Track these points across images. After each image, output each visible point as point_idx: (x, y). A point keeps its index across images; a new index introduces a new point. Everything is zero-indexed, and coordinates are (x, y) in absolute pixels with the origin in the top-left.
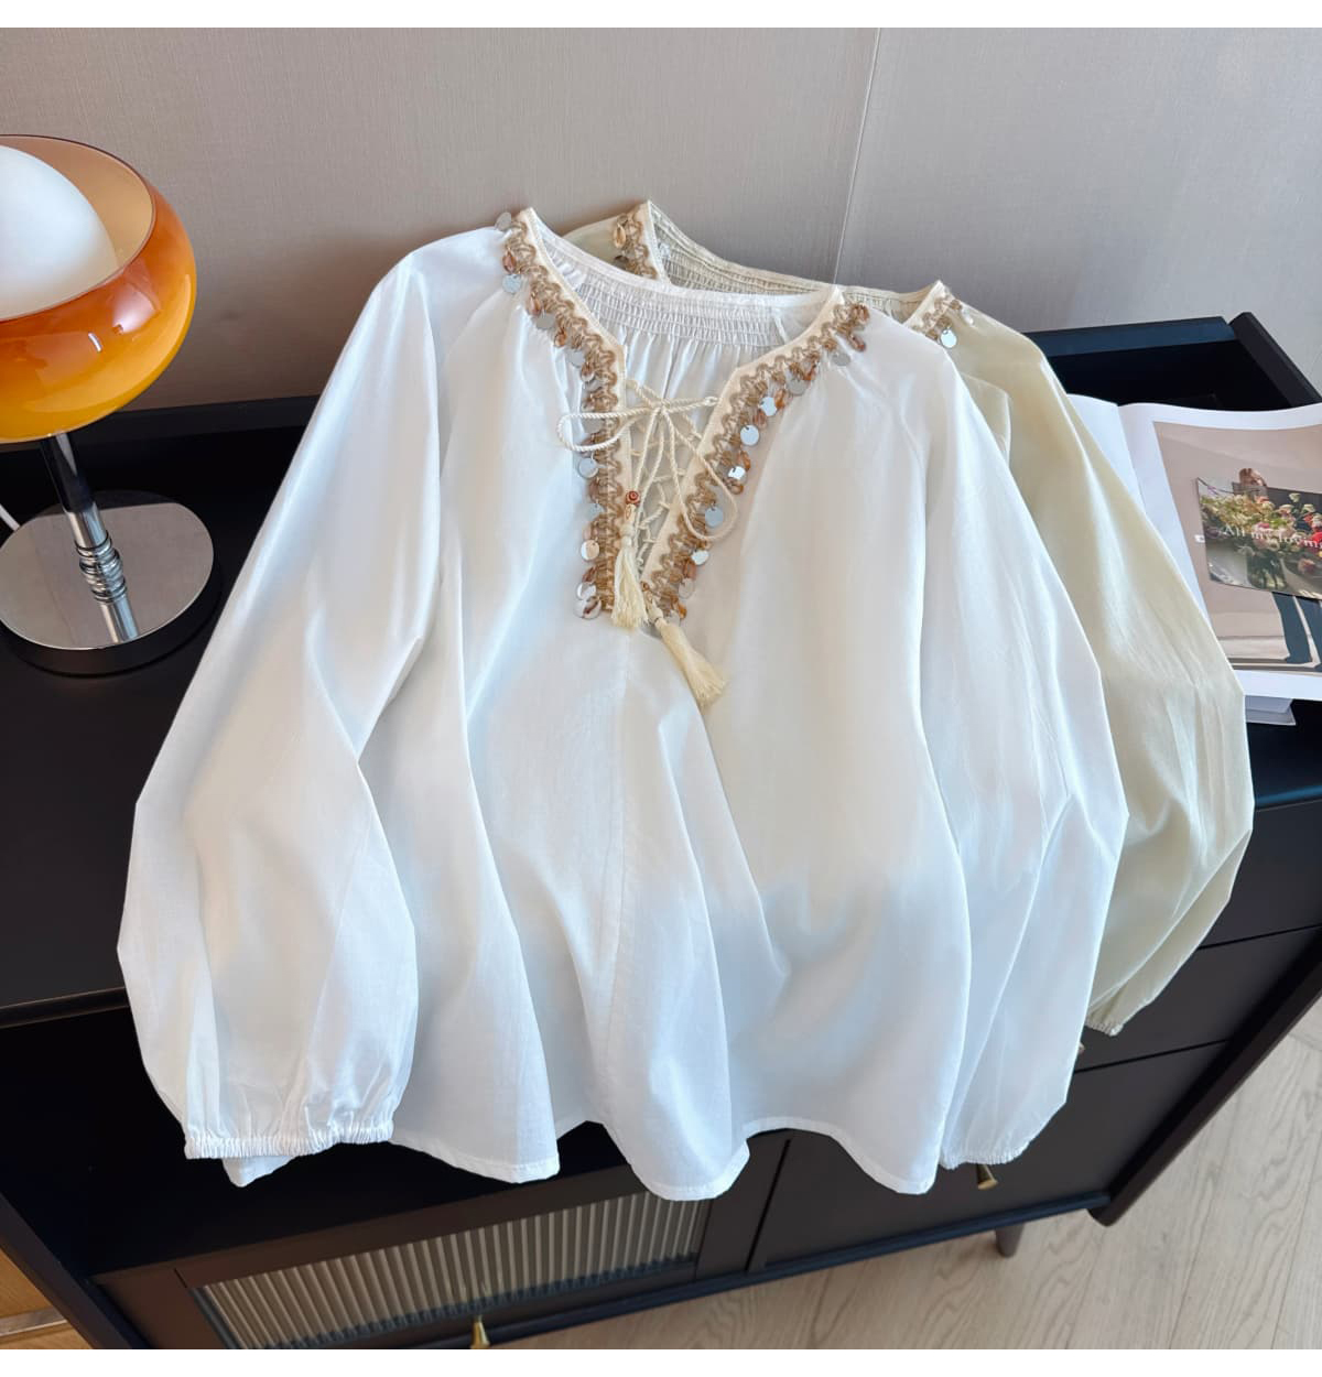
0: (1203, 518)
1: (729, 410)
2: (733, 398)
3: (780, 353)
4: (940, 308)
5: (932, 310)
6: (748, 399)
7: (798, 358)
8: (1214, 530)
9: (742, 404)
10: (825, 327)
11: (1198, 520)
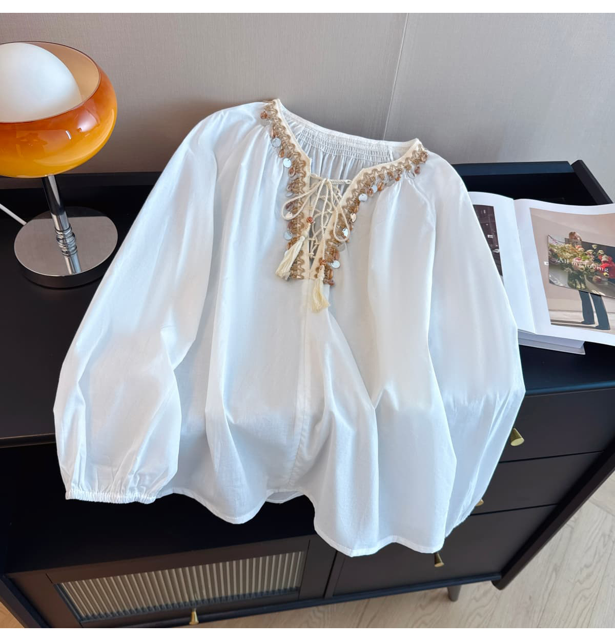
0: (549, 254)
2: (359, 182)
3: (384, 166)
6: (366, 184)
8: (554, 259)
9: (362, 185)
11: (546, 255)
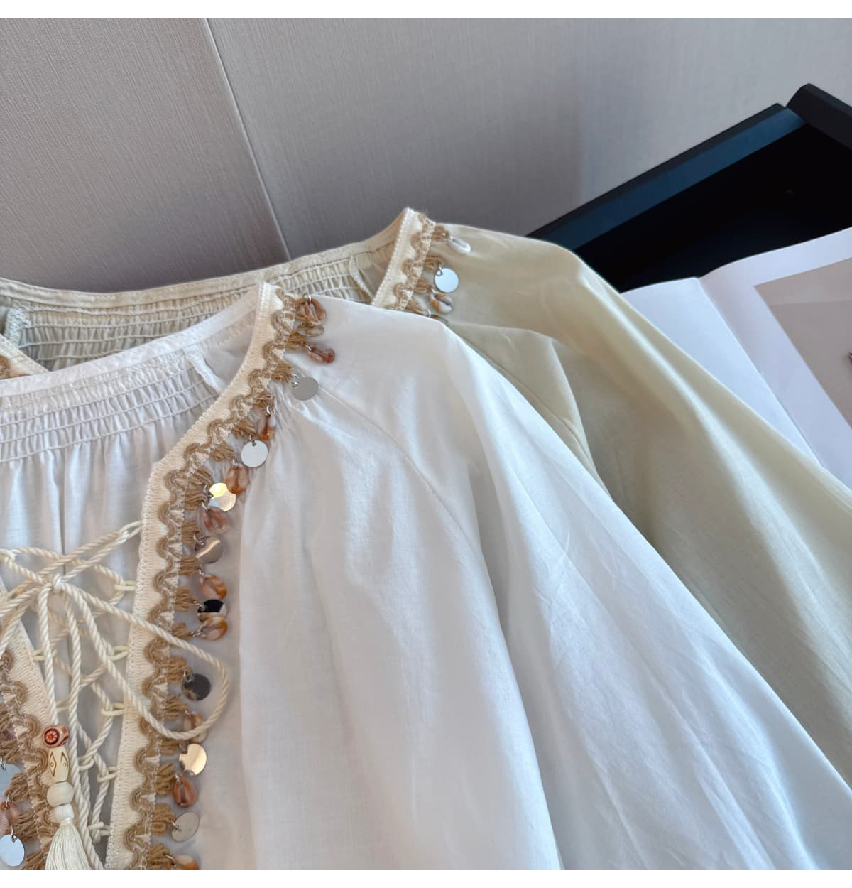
1: (163, 530)
2: (163, 511)
3: (212, 418)
4: (421, 245)
5: (411, 253)
7: (241, 413)
9: (181, 513)
10: (267, 349)
